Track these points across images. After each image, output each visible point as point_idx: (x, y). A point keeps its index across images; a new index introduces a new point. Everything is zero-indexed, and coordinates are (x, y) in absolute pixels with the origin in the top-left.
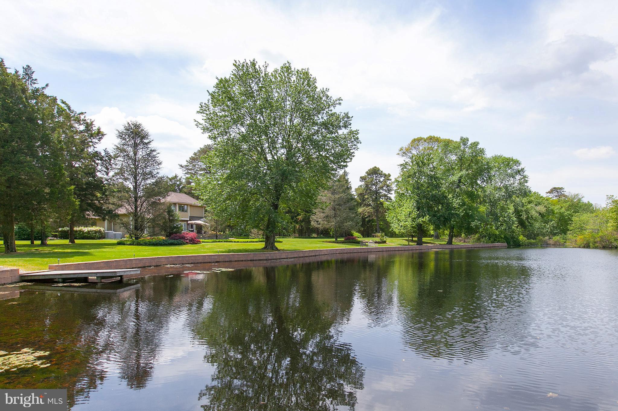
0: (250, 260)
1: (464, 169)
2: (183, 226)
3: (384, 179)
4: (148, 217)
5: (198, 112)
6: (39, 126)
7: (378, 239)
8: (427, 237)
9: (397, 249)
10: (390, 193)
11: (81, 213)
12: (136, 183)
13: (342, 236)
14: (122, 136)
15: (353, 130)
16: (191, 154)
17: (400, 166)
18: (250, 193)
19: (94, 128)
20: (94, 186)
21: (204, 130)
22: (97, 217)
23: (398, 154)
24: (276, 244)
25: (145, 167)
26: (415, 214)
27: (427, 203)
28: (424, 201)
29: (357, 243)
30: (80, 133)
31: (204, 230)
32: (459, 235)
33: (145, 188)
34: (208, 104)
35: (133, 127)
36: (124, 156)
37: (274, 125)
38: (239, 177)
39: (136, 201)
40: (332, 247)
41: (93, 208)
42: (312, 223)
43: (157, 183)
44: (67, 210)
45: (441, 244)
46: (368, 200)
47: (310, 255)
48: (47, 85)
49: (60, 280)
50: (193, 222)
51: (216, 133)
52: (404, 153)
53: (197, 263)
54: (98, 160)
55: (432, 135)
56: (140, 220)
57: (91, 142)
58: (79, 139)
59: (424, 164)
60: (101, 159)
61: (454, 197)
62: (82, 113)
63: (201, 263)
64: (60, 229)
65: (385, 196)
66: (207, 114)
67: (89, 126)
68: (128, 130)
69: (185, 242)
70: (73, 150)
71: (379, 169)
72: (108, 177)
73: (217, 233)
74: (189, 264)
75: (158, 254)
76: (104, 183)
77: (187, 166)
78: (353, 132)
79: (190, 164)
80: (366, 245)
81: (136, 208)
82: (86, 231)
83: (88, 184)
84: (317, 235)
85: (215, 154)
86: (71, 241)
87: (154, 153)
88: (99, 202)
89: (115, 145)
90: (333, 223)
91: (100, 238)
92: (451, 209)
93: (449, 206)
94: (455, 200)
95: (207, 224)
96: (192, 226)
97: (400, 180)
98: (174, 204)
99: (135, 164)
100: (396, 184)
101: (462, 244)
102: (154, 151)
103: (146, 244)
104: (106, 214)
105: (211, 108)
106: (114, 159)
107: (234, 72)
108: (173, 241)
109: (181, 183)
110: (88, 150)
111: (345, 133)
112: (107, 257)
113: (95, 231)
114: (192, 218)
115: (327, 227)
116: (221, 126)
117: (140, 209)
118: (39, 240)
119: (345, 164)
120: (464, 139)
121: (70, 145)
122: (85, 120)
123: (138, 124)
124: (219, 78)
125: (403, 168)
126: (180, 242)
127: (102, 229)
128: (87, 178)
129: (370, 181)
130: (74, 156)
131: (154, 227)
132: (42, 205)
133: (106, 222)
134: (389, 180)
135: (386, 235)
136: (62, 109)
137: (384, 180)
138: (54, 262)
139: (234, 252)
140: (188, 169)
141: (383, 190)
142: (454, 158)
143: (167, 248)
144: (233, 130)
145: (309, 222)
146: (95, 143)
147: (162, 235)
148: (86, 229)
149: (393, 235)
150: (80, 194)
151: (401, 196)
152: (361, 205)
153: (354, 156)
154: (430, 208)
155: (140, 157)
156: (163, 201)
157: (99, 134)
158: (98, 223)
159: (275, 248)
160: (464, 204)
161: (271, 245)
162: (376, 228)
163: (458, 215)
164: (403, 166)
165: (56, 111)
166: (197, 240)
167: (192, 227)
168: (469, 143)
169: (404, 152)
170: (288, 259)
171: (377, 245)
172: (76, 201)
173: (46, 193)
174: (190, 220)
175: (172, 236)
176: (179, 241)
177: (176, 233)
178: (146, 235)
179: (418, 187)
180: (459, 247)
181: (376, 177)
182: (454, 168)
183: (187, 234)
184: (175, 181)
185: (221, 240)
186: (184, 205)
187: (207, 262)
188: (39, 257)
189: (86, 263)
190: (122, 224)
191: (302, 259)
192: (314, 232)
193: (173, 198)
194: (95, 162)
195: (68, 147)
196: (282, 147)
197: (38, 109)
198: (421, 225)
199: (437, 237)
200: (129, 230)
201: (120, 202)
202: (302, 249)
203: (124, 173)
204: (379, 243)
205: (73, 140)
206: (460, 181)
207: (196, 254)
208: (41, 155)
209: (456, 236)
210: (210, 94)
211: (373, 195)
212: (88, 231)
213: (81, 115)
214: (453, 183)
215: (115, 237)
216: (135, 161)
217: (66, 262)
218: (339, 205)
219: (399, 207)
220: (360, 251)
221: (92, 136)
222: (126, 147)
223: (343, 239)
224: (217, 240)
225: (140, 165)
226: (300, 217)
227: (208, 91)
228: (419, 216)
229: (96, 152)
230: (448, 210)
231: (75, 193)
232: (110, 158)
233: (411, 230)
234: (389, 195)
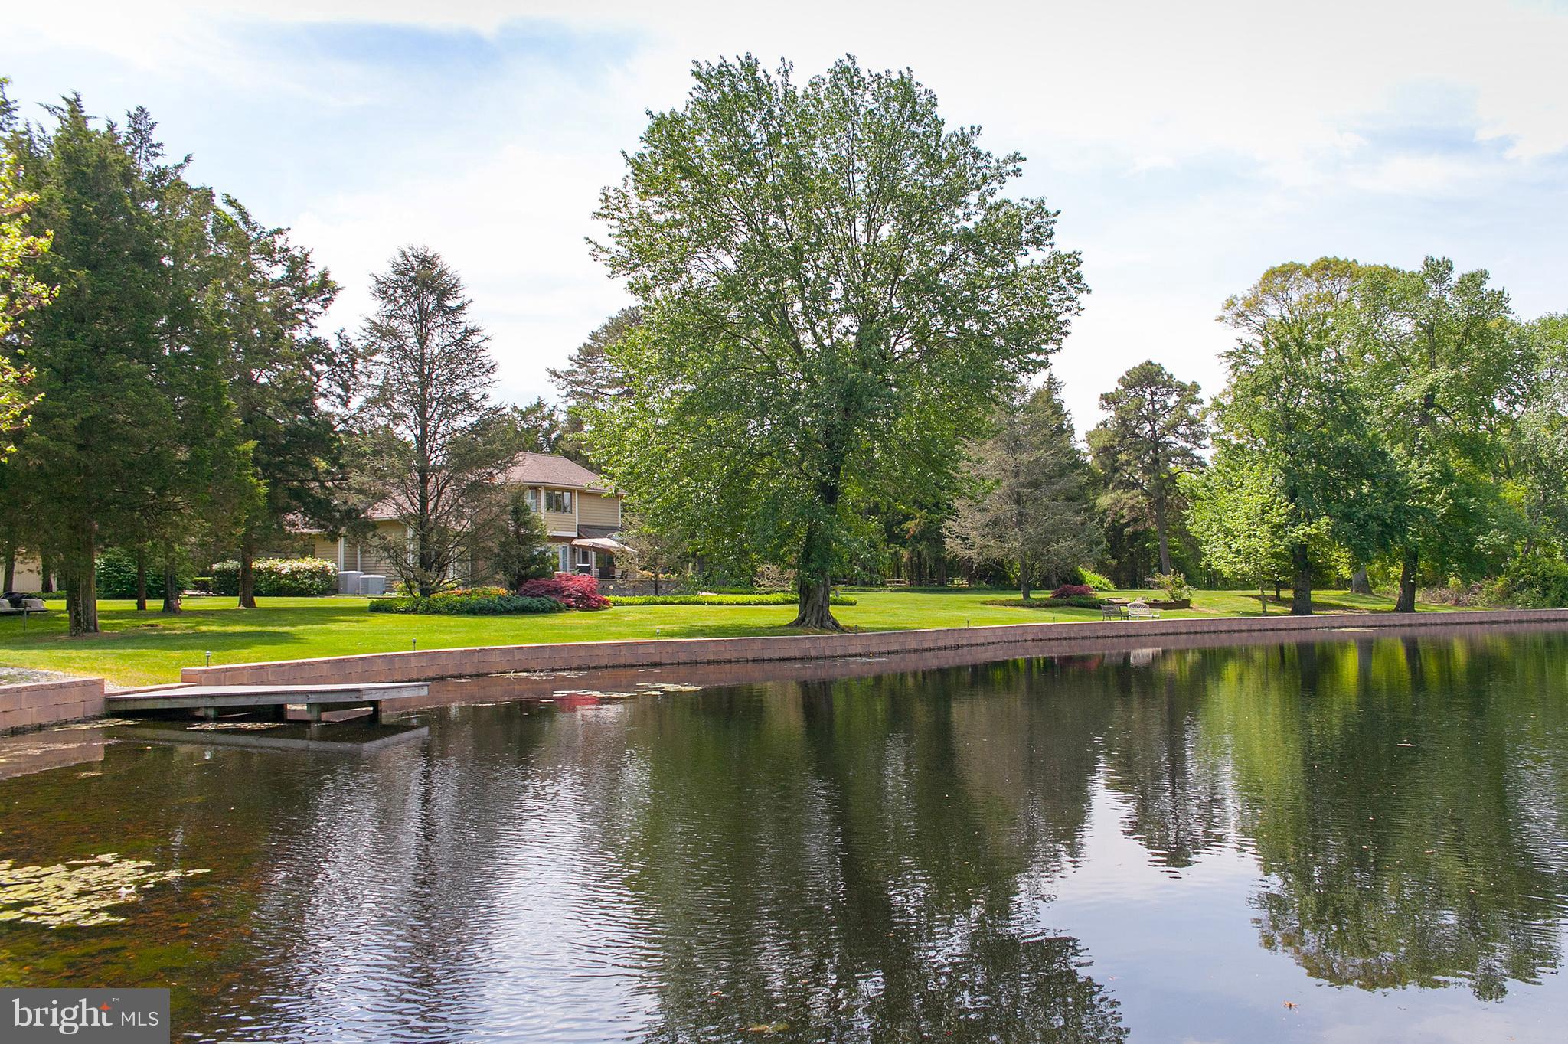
0: (754, 661)
1: (1442, 361)
2: (560, 555)
3: (1178, 399)
4: (459, 528)
5: (597, 215)
6: (164, 271)
7: (1162, 596)
8: (1332, 588)
9: (1224, 628)
10: (1199, 446)
11: (271, 517)
12: (424, 428)
13: (1045, 585)
14: (385, 293)
15: (1063, 253)
16: (584, 339)
17: (1225, 359)
18: (750, 451)
19: (311, 273)
20: (308, 439)
21: (613, 266)
22: (315, 531)
23: (1221, 319)
24: (833, 610)
25: (450, 380)
26: (1281, 511)
27: (1319, 475)
28: (1310, 468)
29: (1093, 607)
30: (272, 288)
31: (619, 567)
32: (1436, 582)
33: (450, 443)
34: (624, 190)
35: (415, 264)
36: (392, 349)
37: (818, 245)
38: (717, 405)
39: (424, 480)
40: (1011, 620)
41: (305, 504)
42: (949, 543)
43: (482, 428)
44: (233, 509)
45: (1375, 611)
46: (1129, 469)
47: (941, 644)
48: (188, 159)
49: (211, 713)
50: (587, 542)
51: (650, 275)
52: (1240, 315)
53: (594, 668)
54: (320, 362)
55: (1330, 256)
56: (434, 537)
57: (303, 311)
58: (269, 304)
59: (1305, 350)
60: (329, 361)
61: (1411, 454)
62: (279, 232)
63: (606, 667)
64: (216, 567)
65: (1185, 453)
66: (622, 221)
67: (297, 265)
68: (403, 274)
69: (562, 604)
70: (253, 337)
71: (1160, 370)
72: (347, 412)
73: (656, 576)
74: (570, 669)
75: (483, 641)
76: (337, 429)
77: (570, 373)
78: (1062, 258)
79: (581, 366)
80: (1121, 614)
81: (424, 501)
82: (287, 570)
83: (293, 432)
84: (970, 581)
85: (647, 338)
86: (243, 602)
87: (475, 339)
88: (322, 486)
89: (368, 319)
90: (1015, 544)
91: (323, 593)
92: (1404, 497)
93: (1393, 485)
94: (1415, 463)
95: (627, 548)
96: (585, 552)
97: (1227, 401)
98: (531, 488)
99: (422, 370)
100: (1215, 414)
101: (1448, 610)
102: (475, 331)
103: (451, 610)
104: (342, 522)
105: (635, 201)
106: (365, 358)
107: (696, 94)
108: (527, 601)
109: (554, 425)
110: (292, 336)
111: (1038, 262)
112: (341, 647)
113: (310, 571)
114: (584, 531)
115: (996, 554)
116: (661, 254)
117: (436, 506)
118: (160, 597)
119: (1041, 358)
120: (1438, 263)
121: (246, 324)
122: (287, 250)
123: (430, 255)
124: (656, 114)
125: (1235, 365)
126: (548, 604)
127: (330, 566)
128: (290, 415)
129: (1132, 405)
130: (256, 353)
131: (474, 559)
132: (168, 497)
133: (341, 543)
134: (1194, 402)
135: (1191, 581)
136: (226, 220)
137: (1178, 403)
138: (197, 660)
139: (705, 635)
140: (573, 382)
141: (1176, 434)
142: (1406, 326)
143: (510, 620)
144: (698, 263)
145: (940, 540)
146: (314, 313)
147: (499, 583)
148: (285, 566)
149: (1214, 581)
150: (269, 464)
151: (1233, 453)
152: (1106, 486)
153: (1066, 334)
154: (1330, 489)
155: (436, 351)
156: (500, 481)
157: (325, 289)
158: (320, 546)
159: (829, 624)
160: (1447, 477)
161: (818, 612)
162: (1160, 560)
163: (1428, 514)
164: (1238, 357)
165: (209, 228)
166: (599, 597)
167: (585, 559)
168: (1455, 277)
169: (1241, 311)
170: (869, 657)
171: (1160, 615)
172: (259, 485)
173: (180, 462)
174: (580, 537)
175: (527, 586)
176: (545, 601)
177: (537, 576)
178: (451, 583)
179: (1288, 423)
180: (1438, 621)
181: (1153, 394)
182: (1409, 360)
183: (569, 579)
184: (537, 418)
185: (669, 599)
186: (563, 490)
187: (625, 666)
188: (157, 648)
189: (281, 665)
190: (386, 549)
191: (914, 656)
192: (962, 575)
193: (528, 469)
194: (313, 369)
195: (240, 329)
196: (845, 311)
197: (164, 228)
198: (1305, 547)
199: (1364, 587)
200: (405, 569)
201: (379, 485)
202: (916, 626)
203: (392, 398)
204: (1165, 606)
205: (254, 309)
206: (1429, 402)
207: (593, 640)
208: (167, 353)
209: (1429, 584)
210: (630, 162)
211: (1146, 453)
212: (292, 571)
213: (276, 236)
214: (1406, 408)
215: (365, 588)
216: (423, 362)
217: (229, 662)
218: (1034, 485)
219: (1229, 491)
220: (1101, 634)
221: (304, 293)
222: (396, 322)
223: (1047, 595)
224: (659, 599)
225: (434, 376)
226: (911, 525)
227: (623, 152)
228: (1294, 519)
229: (316, 341)
230: (1394, 498)
231: (256, 461)
232: (353, 355)
233: (1269, 563)
234: (1197, 452)
